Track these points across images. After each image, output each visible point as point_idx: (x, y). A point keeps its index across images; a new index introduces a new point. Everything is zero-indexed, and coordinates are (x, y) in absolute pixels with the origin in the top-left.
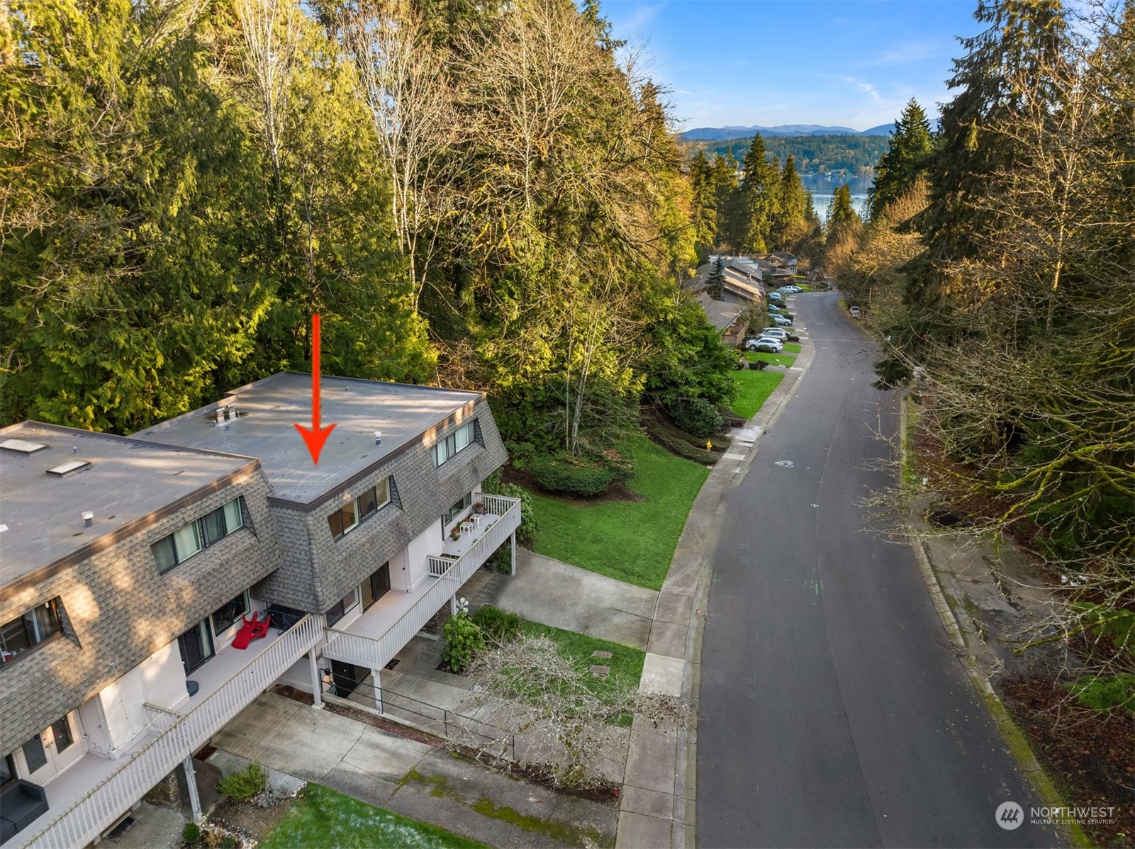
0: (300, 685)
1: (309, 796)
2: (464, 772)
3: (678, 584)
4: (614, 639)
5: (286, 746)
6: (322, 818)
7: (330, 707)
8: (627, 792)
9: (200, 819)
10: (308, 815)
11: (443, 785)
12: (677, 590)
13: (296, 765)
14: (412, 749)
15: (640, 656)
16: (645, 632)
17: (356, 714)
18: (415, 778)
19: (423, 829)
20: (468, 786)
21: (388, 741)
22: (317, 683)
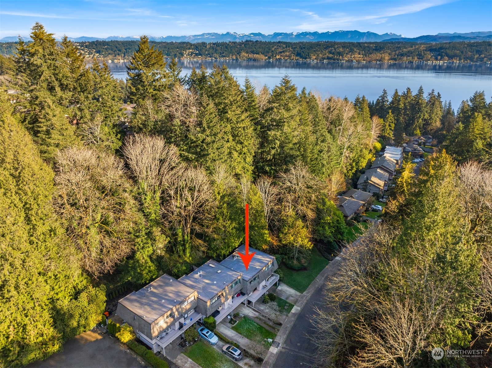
0: (244, 302)
1: (244, 317)
2: (263, 318)
3: (306, 293)
4: (290, 302)
5: (242, 310)
6: (246, 320)
7: (247, 306)
8: (283, 325)
9: (232, 317)
10: (244, 320)
11: (260, 319)
12: (306, 294)
13: (243, 313)
14: (257, 314)
15: (294, 306)
16: (296, 302)
17: (251, 308)
18: (257, 318)
19: (257, 324)
20: (263, 320)
21: (254, 312)
22: (246, 303)
